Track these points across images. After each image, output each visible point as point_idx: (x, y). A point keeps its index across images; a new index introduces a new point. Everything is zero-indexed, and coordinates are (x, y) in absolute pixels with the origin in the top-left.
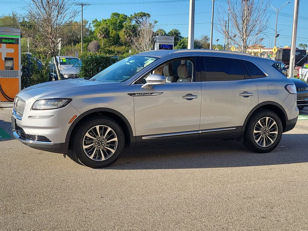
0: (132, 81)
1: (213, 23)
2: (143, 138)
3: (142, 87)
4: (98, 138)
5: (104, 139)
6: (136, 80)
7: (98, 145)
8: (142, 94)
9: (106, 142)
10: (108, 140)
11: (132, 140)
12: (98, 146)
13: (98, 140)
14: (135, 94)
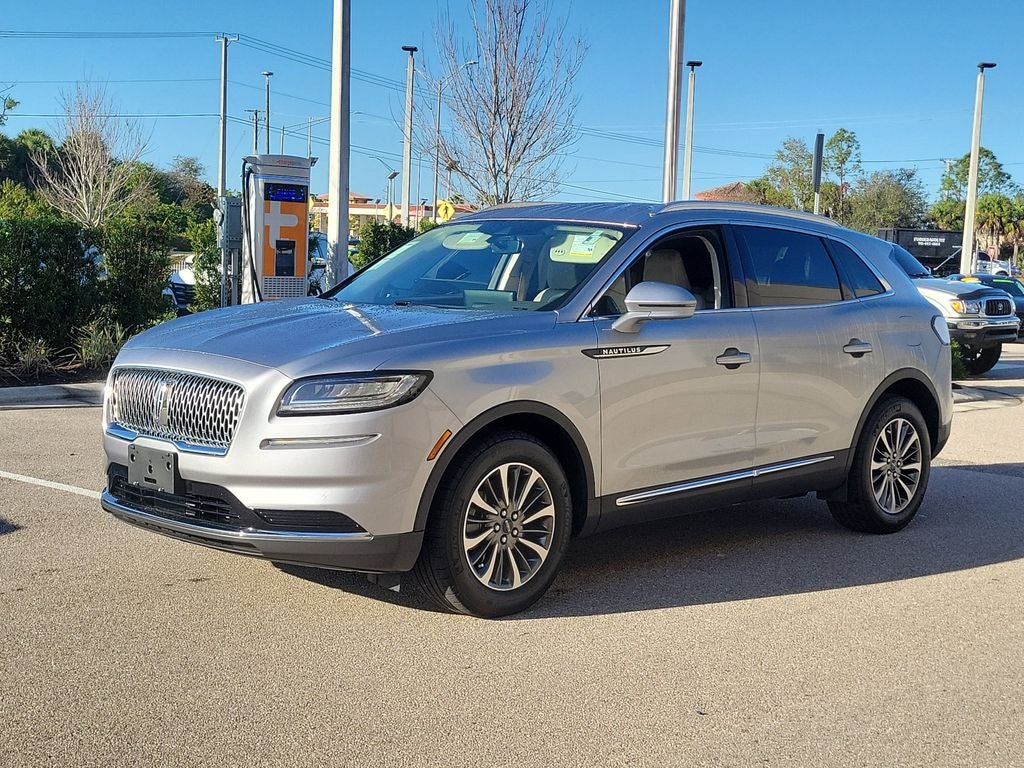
0: (581, 308)
1: (225, 116)
2: (620, 502)
3: (614, 327)
4: (504, 510)
5: (517, 513)
6: (591, 303)
7: (501, 533)
8: (619, 352)
9: (524, 523)
10: (528, 515)
11: (592, 511)
12: (503, 536)
13: (502, 517)
14: (600, 351)
